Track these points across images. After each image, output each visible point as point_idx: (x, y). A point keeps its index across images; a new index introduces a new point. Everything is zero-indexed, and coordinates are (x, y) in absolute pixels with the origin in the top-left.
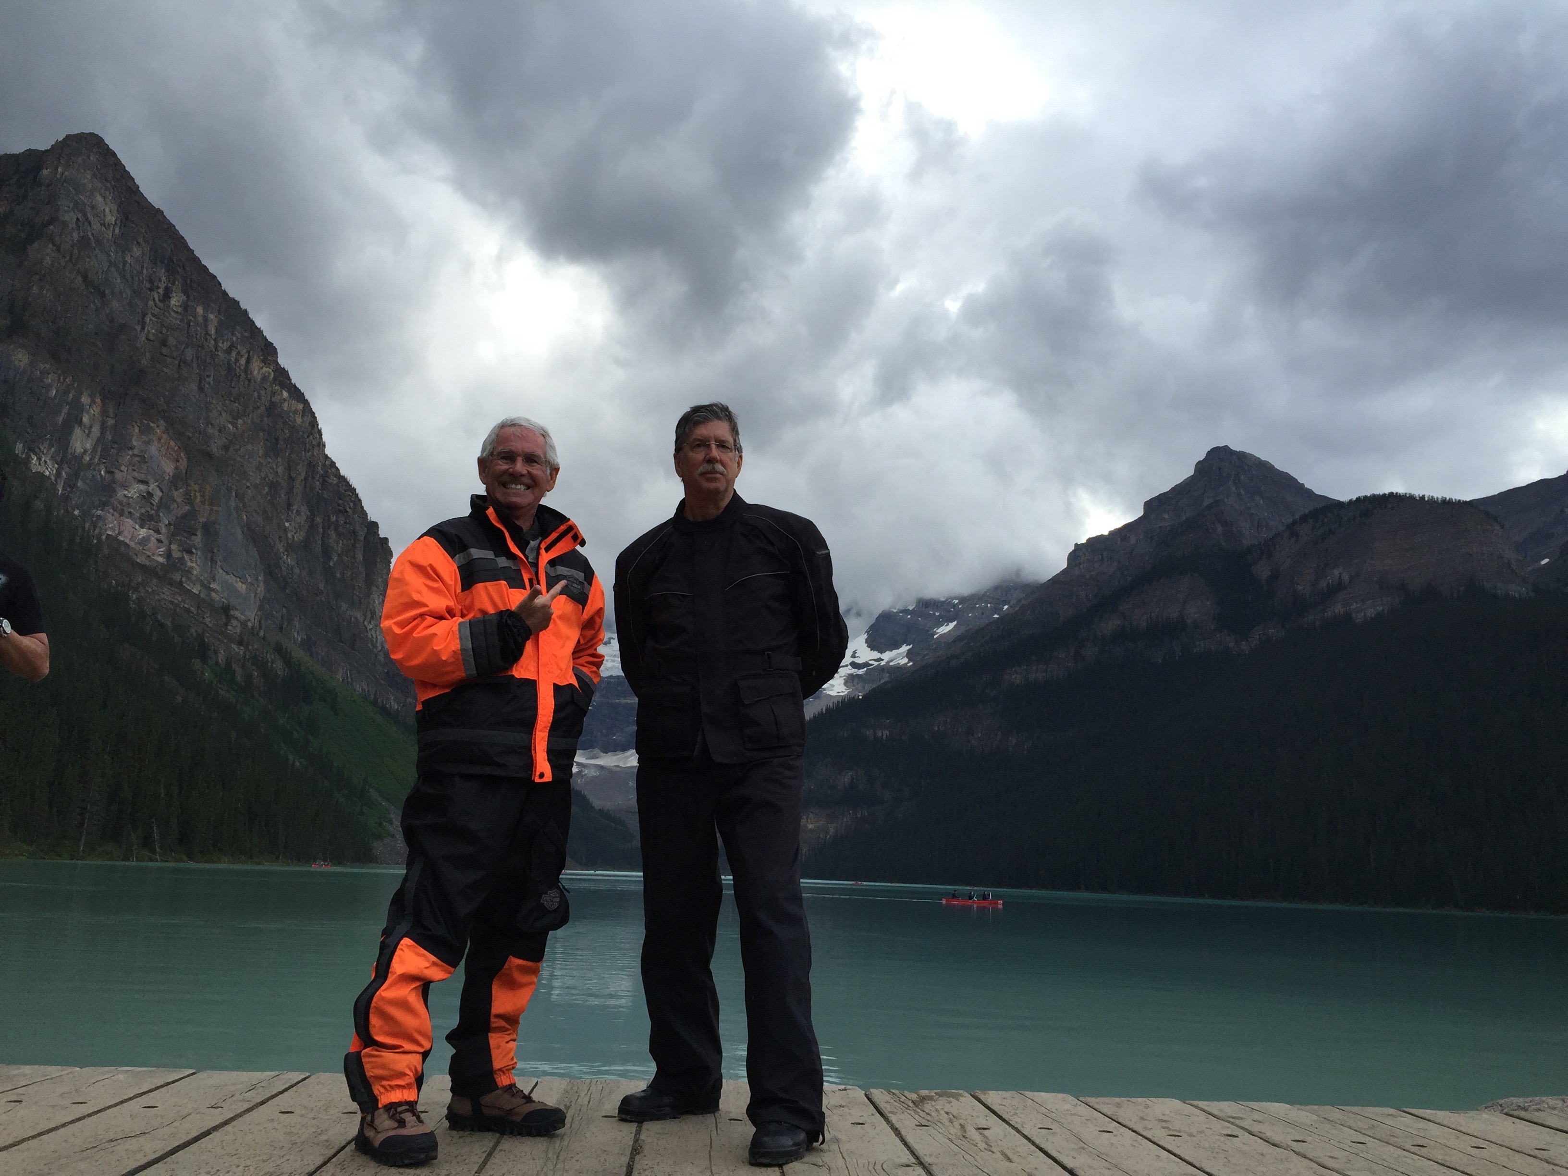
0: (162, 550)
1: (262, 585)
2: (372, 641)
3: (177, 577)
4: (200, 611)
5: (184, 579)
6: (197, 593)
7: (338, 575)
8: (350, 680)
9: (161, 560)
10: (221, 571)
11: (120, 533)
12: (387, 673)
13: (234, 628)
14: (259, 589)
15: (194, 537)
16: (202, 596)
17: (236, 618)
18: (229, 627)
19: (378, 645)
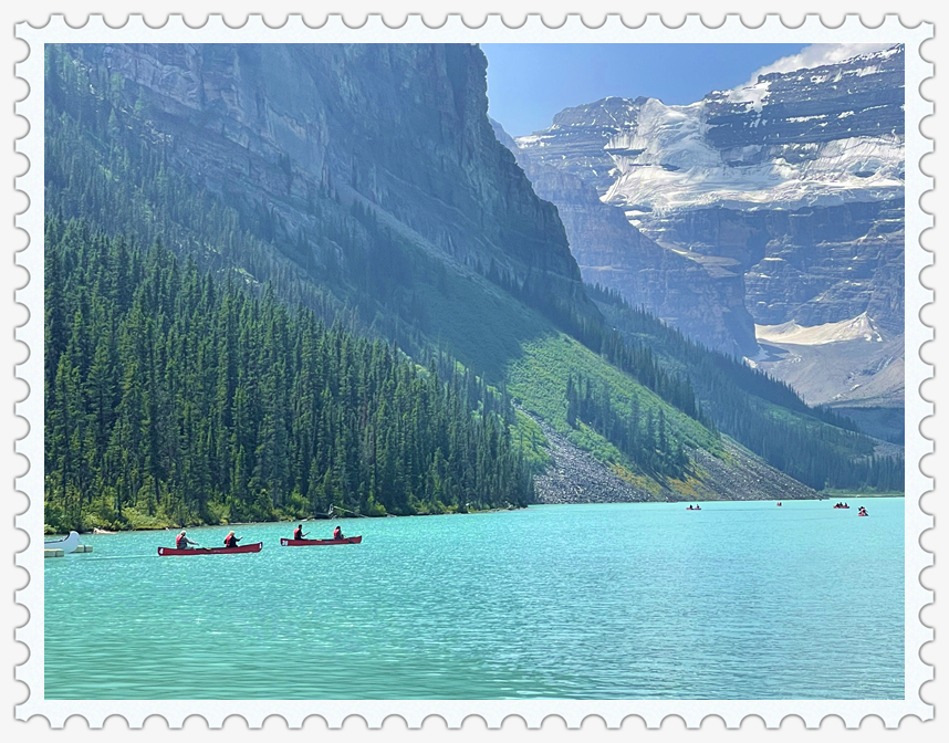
0: (194, 91)
1: (325, 127)
2: (475, 190)
3: (217, 126)
4: (253, 172)
5: (226, 129)
6: (246, 146)
7: (418, 100)
8: (452, 248)
9: (194, 106)
10: (271, 112)
11: (137, 77)
12: (501, 235)
13: (299, 190)
14: (322, 133)
15: (230, 69)
16: (253, 149)
17: (300, 175)
18: (293, 190)
19: (484, 195)
